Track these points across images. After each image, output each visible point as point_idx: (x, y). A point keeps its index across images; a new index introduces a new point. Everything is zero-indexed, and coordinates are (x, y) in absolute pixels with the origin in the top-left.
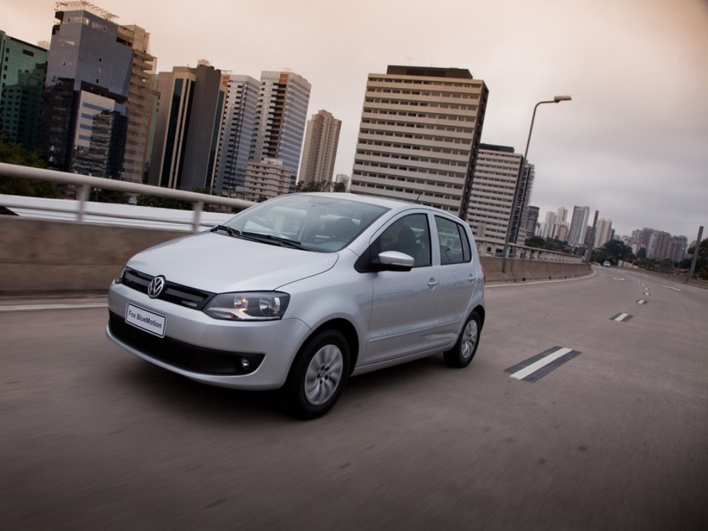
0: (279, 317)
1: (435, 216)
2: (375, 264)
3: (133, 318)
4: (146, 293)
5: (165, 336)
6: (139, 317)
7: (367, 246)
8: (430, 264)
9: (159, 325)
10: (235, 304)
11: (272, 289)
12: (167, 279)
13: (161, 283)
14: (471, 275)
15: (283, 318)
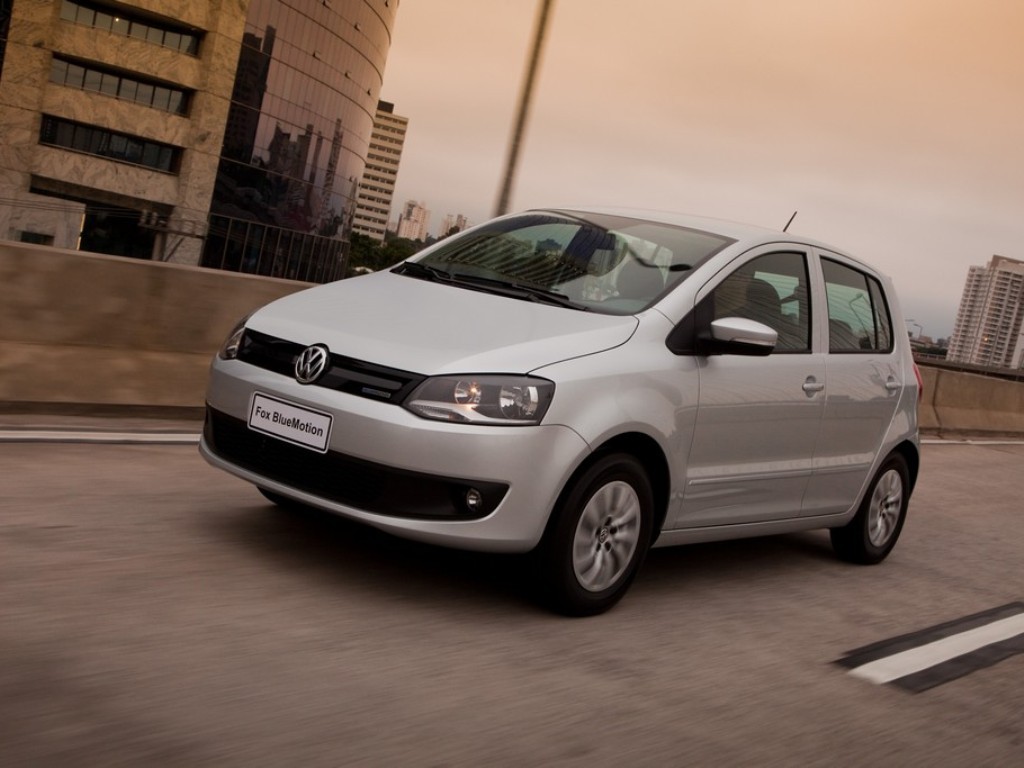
0: (534, 421)
1: (822, 258)
2: (704, 341)
3: (264, 419)
4: (292, 375)
5: (329, 451)
6: (277, 417)
7: (692, 307)
8: (809, 350)
9: (319, 431)
10: (457, 395)
11: (524, 372)
12: (332, 351)
13: (320, 356)
14: (890, 378)
15: (542, 423)
